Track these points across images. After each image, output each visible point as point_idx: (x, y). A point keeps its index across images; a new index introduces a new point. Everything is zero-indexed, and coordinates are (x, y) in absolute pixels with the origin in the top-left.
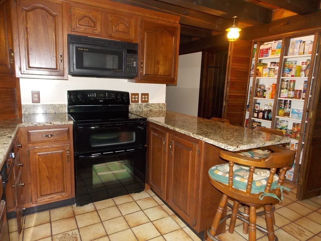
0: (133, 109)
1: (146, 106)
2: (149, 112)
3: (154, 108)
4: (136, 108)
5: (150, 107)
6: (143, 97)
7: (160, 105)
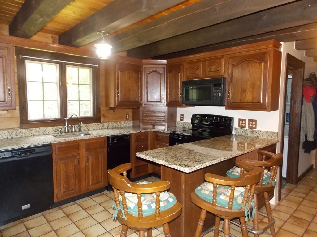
0: (239, 133)
1: (252, 132)
2: (255, 139)
3: (261, 135)
4: (242, 132)
5: (256, 134)
6: (251, 123)
7: (269, 133)
